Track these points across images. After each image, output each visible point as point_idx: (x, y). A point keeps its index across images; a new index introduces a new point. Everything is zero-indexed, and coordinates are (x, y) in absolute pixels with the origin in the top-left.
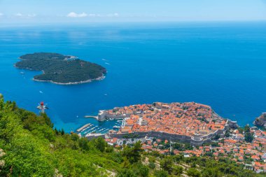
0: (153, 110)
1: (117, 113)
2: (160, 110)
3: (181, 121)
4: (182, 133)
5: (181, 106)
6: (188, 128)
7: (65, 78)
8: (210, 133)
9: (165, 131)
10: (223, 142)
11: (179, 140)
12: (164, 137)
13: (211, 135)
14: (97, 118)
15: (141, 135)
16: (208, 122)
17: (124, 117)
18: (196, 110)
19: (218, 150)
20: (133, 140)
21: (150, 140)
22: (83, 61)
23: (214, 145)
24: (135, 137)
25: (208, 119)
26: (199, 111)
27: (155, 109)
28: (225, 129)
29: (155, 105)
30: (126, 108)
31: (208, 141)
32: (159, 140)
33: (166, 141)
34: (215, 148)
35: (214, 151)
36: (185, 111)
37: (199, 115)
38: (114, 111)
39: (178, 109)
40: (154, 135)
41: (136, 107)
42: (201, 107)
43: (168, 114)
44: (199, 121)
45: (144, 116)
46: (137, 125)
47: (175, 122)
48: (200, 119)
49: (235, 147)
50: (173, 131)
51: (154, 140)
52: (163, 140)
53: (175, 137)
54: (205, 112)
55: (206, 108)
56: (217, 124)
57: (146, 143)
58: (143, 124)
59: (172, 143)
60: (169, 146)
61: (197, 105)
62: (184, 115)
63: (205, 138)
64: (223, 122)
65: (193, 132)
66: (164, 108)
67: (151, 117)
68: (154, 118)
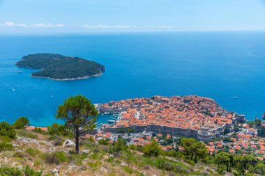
0: (151, 104)
1: (113, 106)
2: (159, 104)
3: (183, 114)
4: (186, 127)
5: (182, 100)
6: (191, 122)
7: (62, 75)
8: (216, 127)
9: (166, 125)
11: (183, 135)
12: (165, 130)
13: (219, 129)
15: (139, 129)
16: (212, 116)
17: (120, 111)
18: (199, 103)
19: (232, 146)
20: (129, 135)
21: (149, 134)
23: (226, 141)
24: (132, 132)
25: (212, 113)
26: (203, 104)
27: (154, 103)
28: (233, 123)
29: (153, 98)
30: (123, 101)
31: (217, 136)
32: (160, 135)
33: (168, 136)
34: (229, 144)
35: (227, 147)
36: (186, 105)
37: (202, 108)
38: (110, 105)
39: (179, 102)
40: (154, 129)
41: (133, 101)
42: (204, 100)
43: (168, 108)
44: (203, 115)
45: (143, 109)
46: (135, 119)
47: (177, 116)
48: (204, 112)
49: (252, 142)
50: (174, 125)
51: (154, 135)
52: (165, 134)
53: (179, 132)
54: (208, 105)
55: (210, 101)
56: (223, 117)
57: (145, 138)
58: (141, 118)
59: (175, 137)
60: (172, 142)
61: (199, 98)
62: (186, 108)
63: (213, 132)
64: (230, 116)
65: (198, 126)
66: (164, 101)
67: (149, 111)
68: (153, 112)
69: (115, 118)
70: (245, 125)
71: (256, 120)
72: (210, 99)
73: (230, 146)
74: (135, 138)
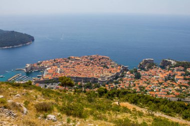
0: (68, 62)
1: (40, 65)
2: (73, 62)
4: (91, 77)
5: (89, 58)
6: (95, 73)
7: (3, 44)
8: (110, 75)
9: (78, 76)
10: (122, 80)
12: (77, 79)
14: (25, 70)
16: (108, 68)
17: (46, 68)
18: (100, 60)
19: (119, 86)
20: (52, 84)
23: (116, 83)
24: (54, 82)
25: (108, 66)
26: (102, 61)
27: (70, 61)
28: (121, 71)
29: (69, 58)
30: (47, 61)
31: (111, 80)
33: (79, 83)
35: (117, 87)
36: (92, 61)
37: (102, 63)
38: (38, 64)
39: (86, 60)
41: (55, 61)
42: (103, 58)
43: (79, 64)
44: (102, 68)
45: (61, 66)
46: (56, 73)
47: (86, 69)
48: (102, 66)
50: (84, 75)
52: (77, 82)
53: (86, 80)
54: (106, 61)
55: (107, 58)
56: (115, 69)
58: (61, 72)
59: (83, 84)
60: (82, 87)
61: (100, 56)
62: (91, 64)
63: (108, 78)
64: (119, 67)
65: (99, 75)
66: (77, 59)
67: (67, 67)
68: (70, 68)
69: (43, 73)
70: (128, 72)
71: (134, 69)
72: (107, 57)
73: (118, 86)
74: (57, 86)
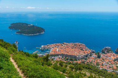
0: (62, 46)
1: (48, 46)
3: (73, 50)
4: (73, 55)
5: (74, 44)
6: (76, 53)
7: (28, 33)
8: (84, 54)
9: (67, 54)
10: (89, 58)
11: (72, 57)
12: (66, 56)
13: (84, 55)
14: (41, 48)
15: (58, 55)
16: (84, 51)
17: (51, 48)
18: (79, 46)
20: (54, 57)
21: (61, 57)
22: (35, 26)
25: (84, 49)
26: (80, 46)
27: (64, 45)
28: (90, 53)
29: (63, 44)
30: (52, 45)
32: (64, 57)
33: (67, 58)
34: (86, 60)
36: (75, 46)
37: (80, 48)
38: (47, 46)
39: (72, 45)
40: (62, 55)
41: (56, 44)
42: (81, 45)
43: (68, 47)
44: (80, 50)
45: (59, 48)
46: (56, 51)
47: (71, 50)
48: (81, 49)
49: (93, 60)
50: (70, 54)
51: (63, 57)
54: (82, 47)
55: (83, 45)
56: (87, 51)
57: (59, 58)
58: (59, 51)
59: (69, 58)
60: (68, 60)
62: (74, 48)
63: (82, 56)
64: (89, 51)
65: (78, 54)
66: (67, 45)
67: (62, 48)
69: (50, 51)
70: (94, 54)
71: (98, 53)
74: (56, 58)
